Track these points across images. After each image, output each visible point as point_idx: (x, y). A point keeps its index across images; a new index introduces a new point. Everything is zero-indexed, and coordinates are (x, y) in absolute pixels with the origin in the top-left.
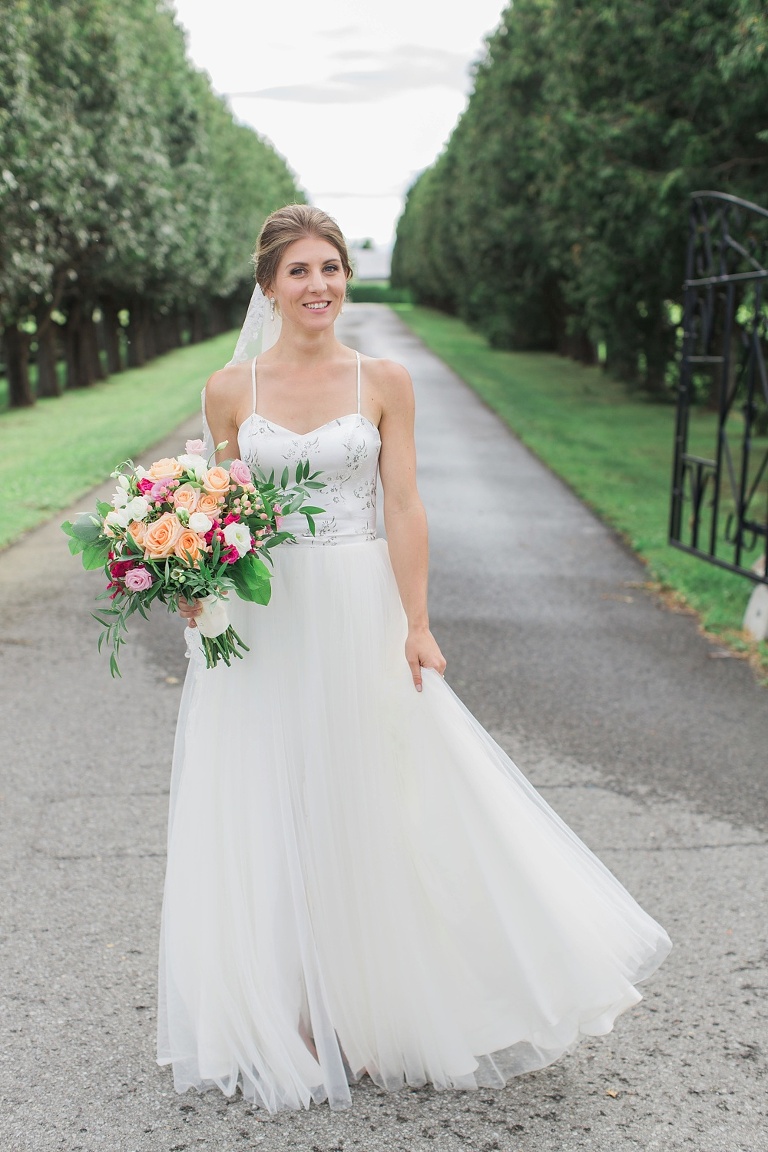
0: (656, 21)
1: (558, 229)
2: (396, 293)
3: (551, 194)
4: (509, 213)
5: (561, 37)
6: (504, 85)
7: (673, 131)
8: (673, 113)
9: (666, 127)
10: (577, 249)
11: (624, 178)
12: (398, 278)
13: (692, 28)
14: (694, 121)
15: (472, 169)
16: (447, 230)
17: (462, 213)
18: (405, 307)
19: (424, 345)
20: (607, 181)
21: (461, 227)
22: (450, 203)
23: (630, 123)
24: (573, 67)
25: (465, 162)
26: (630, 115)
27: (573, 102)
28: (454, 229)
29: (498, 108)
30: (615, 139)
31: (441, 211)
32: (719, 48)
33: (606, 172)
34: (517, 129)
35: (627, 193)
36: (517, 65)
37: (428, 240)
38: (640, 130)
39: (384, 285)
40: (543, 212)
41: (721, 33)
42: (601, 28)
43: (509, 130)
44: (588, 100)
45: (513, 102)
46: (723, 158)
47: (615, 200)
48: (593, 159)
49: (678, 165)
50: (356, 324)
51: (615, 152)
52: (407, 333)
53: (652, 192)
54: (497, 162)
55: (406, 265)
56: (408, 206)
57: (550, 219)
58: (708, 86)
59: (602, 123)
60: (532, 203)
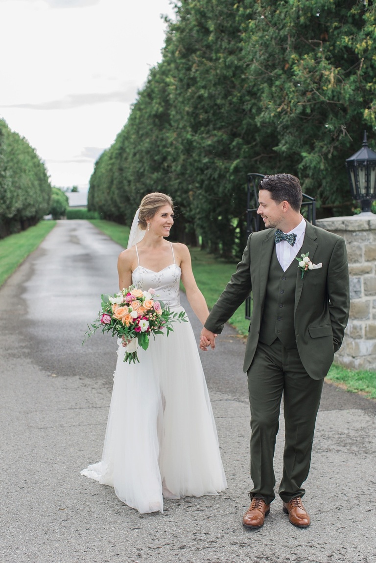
0: (225, 97)
1: (180, 183)
2: (92, 213)
3: (177, 167)
4: (155, 176)
5: (180, 99)
6: (150, 116)
7: (234, 143)
8: (234, 135)
9: (232, 141)
10: (191, 193)
11: (213, 163)
12: (92, 206)
13: (242, 101)
14: (243, 138)
15: (135, 154)
16: (121, 182)
17: (129, 175)
18: (97, 221)
19: (111, 239)
20: (205, 164)
21: (129, 182)
22: (121, 170)
23: (215, 139)
24: (188, 113)
25: (130, 150)
26: (215, 135)
27: (189, 129)
28: (125, 182)
29: (147, 126)
30: (209, 146)
31: (117, 174)
32: (254, 111)
33: (206, 160)
34: (157, 137)
35: (215, 169)
36: (156, 107)
37: (109, 188)
38: (220, 142)
39: (85, 209)
40: (172, 175)
41: (254, 104)
42: (200, 97)
43: (154, 137)
44: (195, 128)
45: (155, 124)
46: (257, 154)
47: (209, 171)
48: (199, 155)
49: (237, 157)
50: (74, 230)
51: (209, 152)
52: (101, 233)
53: (227, 169)
54: (148, 152)
55: (97, 199)
56: (96, 170)
57: (176, 179)
58: (249, 124)
59: (202, 138)
60: (167, 171)
